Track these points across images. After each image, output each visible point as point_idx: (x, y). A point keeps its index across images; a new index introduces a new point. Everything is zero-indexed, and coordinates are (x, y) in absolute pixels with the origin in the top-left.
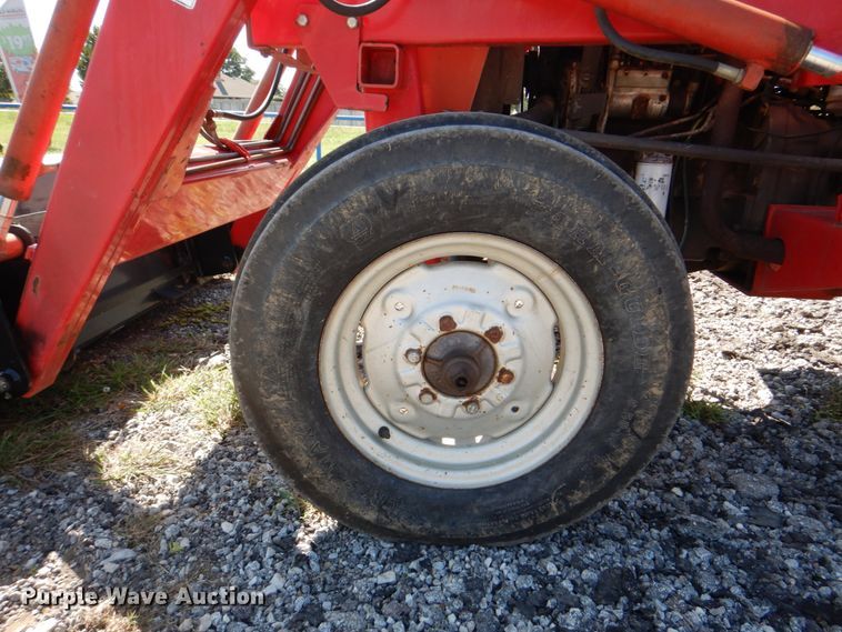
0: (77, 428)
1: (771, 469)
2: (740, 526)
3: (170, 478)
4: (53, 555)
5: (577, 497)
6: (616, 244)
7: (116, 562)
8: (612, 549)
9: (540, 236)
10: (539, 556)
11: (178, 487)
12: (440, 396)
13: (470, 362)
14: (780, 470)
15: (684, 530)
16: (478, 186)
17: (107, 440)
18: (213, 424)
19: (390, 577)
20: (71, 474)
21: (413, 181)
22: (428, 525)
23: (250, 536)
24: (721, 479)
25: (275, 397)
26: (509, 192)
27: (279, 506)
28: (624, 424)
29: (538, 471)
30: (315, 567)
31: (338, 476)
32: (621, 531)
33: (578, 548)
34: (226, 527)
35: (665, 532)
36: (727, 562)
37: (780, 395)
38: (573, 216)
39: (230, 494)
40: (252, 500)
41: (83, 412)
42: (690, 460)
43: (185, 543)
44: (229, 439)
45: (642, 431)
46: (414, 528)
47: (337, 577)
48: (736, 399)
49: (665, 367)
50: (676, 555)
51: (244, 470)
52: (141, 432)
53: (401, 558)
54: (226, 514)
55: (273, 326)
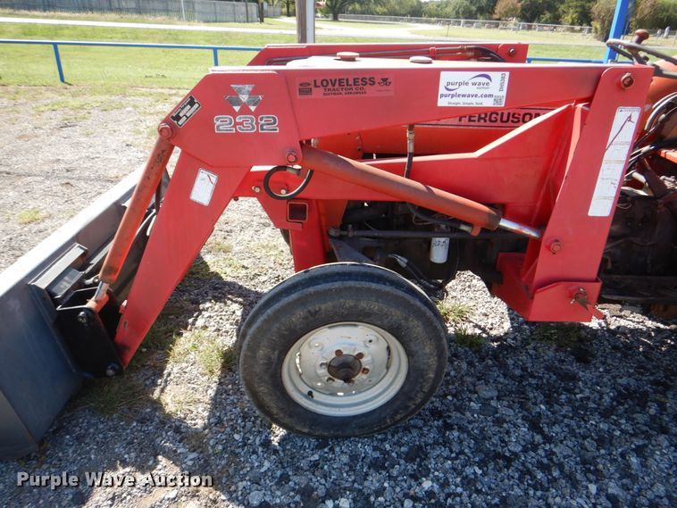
0: (138, 379)
1: (498, 379)
2: (476, 415)
3: (200, 410)
4: (160, 457)
5: (398, 417)
6: (411, 324)
7: (191, 460)
8: (415, 435)
9: (379, 323)
10: (383, 441)
11: (206, 414)
12: (336, 380)
13: (349, 370)
14: (502, 380)
15: (449, 421)
16: (351, 307)
17: (157, 385)
18: (211, 372)
19: (316, 457)
20: (148, 410)
21: (323, 307)
22: (332, 432)
23: (250, 441)
24: (472, 388)
25: (262, 388)
26: (365, 309)
27: (258, 422)
28: (418, 389)
29: (381, 407)
30: (282, 454)
31: (290, 416)
32: (420, 423)
33: (400, 435)
34: (237, 437)
35: (440, 422)
36: (466, 436)
37: (515, 325)
38: (392, 316)
39: (233, 417)
40: (244, 418)
41: (138, 368)
42: (460, 375)
43: (220, 447)
44: (222, 380)
45: (426, 390)
46: (326, 434)
47: (292, 458)
48: (491, 329)
49: (434, 367)
50: (444, 435)
51: (235, 401)
52: (175, 380)
53: (320, 447)
54: (234, 429)
55: (262, 362)
